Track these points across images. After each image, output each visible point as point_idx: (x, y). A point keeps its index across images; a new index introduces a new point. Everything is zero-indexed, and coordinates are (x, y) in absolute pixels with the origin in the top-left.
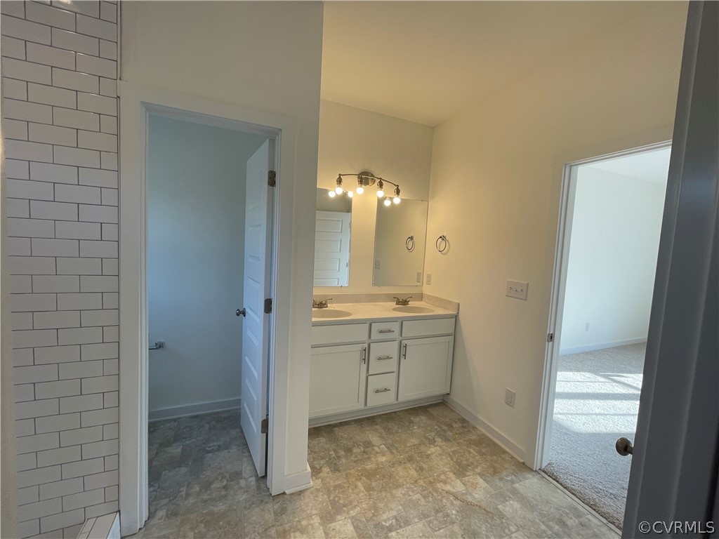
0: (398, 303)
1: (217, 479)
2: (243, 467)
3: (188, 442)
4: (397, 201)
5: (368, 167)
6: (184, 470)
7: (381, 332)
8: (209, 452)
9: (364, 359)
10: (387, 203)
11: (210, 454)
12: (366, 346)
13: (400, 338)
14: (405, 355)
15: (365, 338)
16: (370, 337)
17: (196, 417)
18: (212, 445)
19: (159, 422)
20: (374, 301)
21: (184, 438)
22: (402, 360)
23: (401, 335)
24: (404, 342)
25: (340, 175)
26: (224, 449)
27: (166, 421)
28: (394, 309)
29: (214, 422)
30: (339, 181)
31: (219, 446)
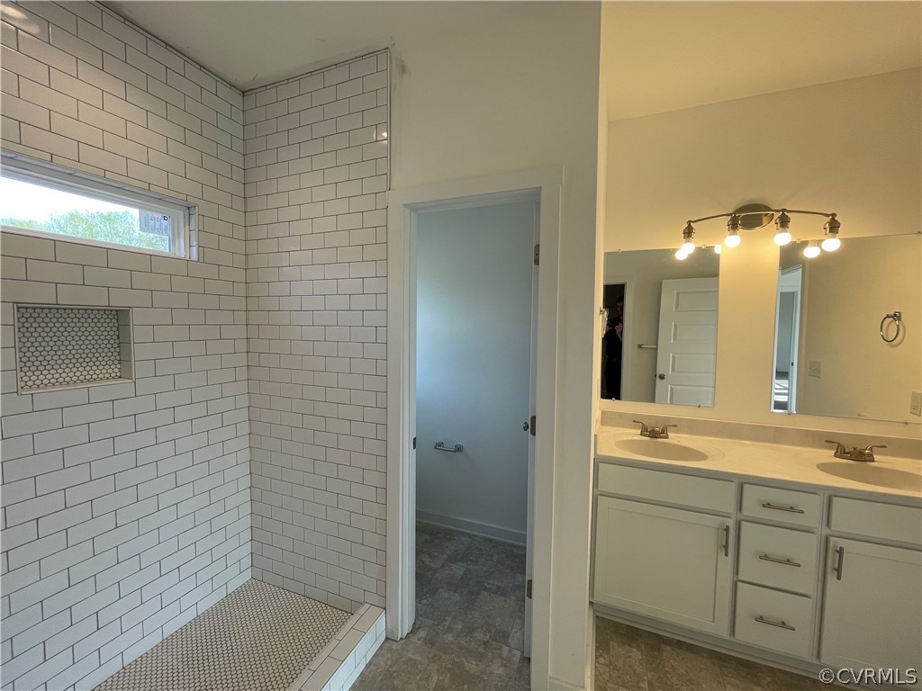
0: (841, 452)
1: (482, 628)
2: (514, 630)
3: (471, 567)
4: (832, 244)
5: (752, 196)
6: (457, 597)
7: (768, 505)
8: (486, 590)
9: (726, 547)
10: (811, 253)
11: (486, 593)
12: (731, 523)
13: (826, 531)
14: (839, 570)
15: (731, 508)
16: (740, 508)
17: (490, 540)
18: (492, 582)
19: (457, 531)
20: (775, 441)
21: (471, 560)
22: (831, 578)
23: (828, 524)
24: (835, 542)
25: (689, 222)
26: (502, 595)
27: (462, 533)
28: (823, 467)
29: (504, 556)
30: (688, 233)
31: (499, 588)
